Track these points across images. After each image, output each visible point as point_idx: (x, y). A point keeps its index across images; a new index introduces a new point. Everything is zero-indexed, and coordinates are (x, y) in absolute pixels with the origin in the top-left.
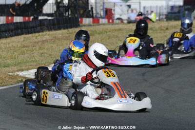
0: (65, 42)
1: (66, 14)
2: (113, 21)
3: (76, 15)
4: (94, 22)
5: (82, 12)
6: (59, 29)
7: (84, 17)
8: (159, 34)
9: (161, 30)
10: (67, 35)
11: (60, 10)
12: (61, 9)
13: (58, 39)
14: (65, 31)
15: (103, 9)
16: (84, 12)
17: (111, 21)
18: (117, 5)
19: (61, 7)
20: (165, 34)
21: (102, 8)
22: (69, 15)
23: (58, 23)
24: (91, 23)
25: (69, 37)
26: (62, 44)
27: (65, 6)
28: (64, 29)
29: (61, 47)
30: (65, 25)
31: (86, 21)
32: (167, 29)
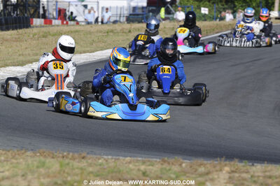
0: (15, 43)
1: (14, 13)
2: (67, 23)
3: (26, 15)
4: (45, 23)
5: (32, 11)
6: (8, 29)
7: (34, 17)
8: (121, 37)
9: (123, 32)
10: (17, 37)
11: (7, 9)
12: (9, 8)
13: (7, 40)
14: (15, 32)
15: (56, 9)
16: (35, 11)
17: (65, 22)
18: (72, 5)
19: (9, 5)
20: (128, 37)
21: (54, 8)
22: (17, 15)
23: (7, 23)
24: (43, 24)
25: (19, 38)
26: (12, 46)
27: (13, 5)
28: (13, 29)
29: (10, 50)
30: (14, 25)
31: (37, 22)
32: (130, 31)
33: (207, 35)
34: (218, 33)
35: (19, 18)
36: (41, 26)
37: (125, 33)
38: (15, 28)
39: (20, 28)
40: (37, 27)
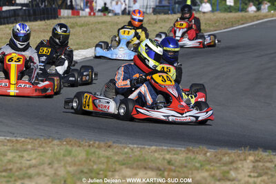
0: (43, 34)
1: (42, 4)
2: (94, 14)
3: (54, 6)
4: (73, 14)
5: (60, 3)
6: (35, 20)
7: (62, 8)
9: (149, 24)
10: (44, 27)
13: (35, 31)
14: (43, 22)
16: (63, 2)
17: (92, 14)
20: (154, 29)
22: (45, 6)
23: (35, 13)
24: (70, 15)
25: (47, 29)
26: (40, 37)
28: (41, 20)
29: (38, 40)
30: (42, 16)
31: (65, 13)
32: (156, 22)
33: (233, 27)
34: (243, 24)
35: (47, 9)
36: (68, 17)
37: (152, 24)
38: (43, 19)
39: (48, 19)
40: (64, 18)
